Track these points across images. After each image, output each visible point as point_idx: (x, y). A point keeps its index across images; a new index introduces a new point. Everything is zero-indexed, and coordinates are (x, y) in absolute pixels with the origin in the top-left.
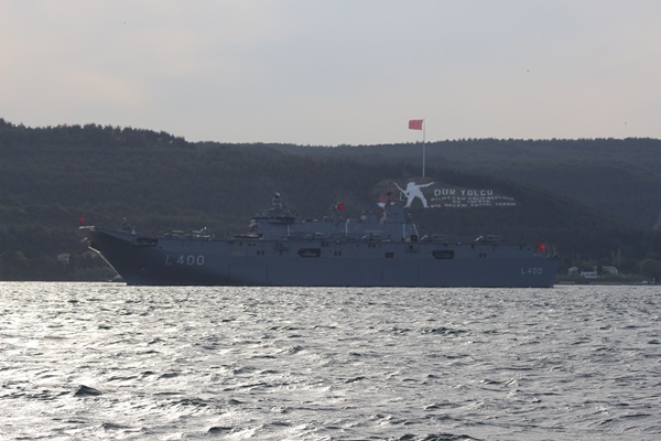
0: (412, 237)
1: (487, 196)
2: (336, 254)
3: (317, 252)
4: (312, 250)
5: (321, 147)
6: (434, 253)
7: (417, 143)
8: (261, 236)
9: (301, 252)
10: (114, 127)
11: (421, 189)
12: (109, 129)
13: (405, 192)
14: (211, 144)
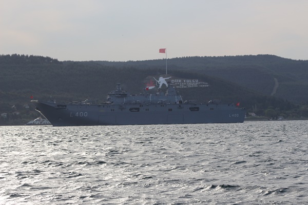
0: (180, 101)
1: (195, 82)
2: (146, 110)
3: (138, 109)
4: (135, 109)
5: (120, 62)
6: (190, 108)
7: (163, 59)
8: (112, 103)
9: (131, 110)
10: (25, 55)
11: (166, 80)
12: (23, 56)
13: (158, 82)
14: (69, 62)
